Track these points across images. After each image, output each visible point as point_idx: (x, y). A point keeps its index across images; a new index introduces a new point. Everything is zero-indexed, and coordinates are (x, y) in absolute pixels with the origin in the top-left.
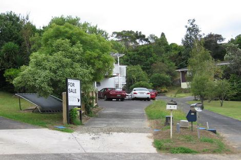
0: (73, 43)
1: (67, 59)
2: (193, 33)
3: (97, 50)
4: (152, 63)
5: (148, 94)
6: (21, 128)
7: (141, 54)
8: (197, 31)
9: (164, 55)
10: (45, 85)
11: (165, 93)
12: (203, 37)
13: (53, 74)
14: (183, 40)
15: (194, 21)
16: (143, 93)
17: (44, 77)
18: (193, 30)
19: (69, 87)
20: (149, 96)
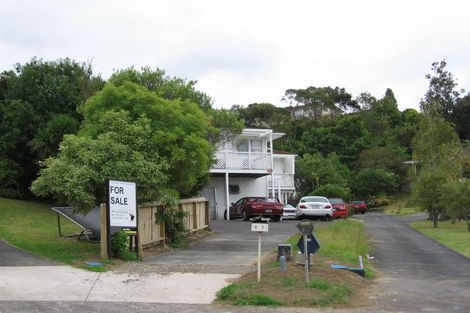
0: (135, 117)
1: (121, 146)
2: (442, 89)
3: (178, 129)
4: (361, 148)
5: (328, 207)
6: (25, 265)
7: (340, 132)
8: (450, 84)
9: (386, 133)
10: (80, 191)
11: (384, 207)
12: (462, 96)
13: (94, 172)
14: (422, 103)
15: (444, 64)
16: (317, 206)
17: (79, 177)
18: (442, 82)
19: (112, 194)
20: (330, 211)
